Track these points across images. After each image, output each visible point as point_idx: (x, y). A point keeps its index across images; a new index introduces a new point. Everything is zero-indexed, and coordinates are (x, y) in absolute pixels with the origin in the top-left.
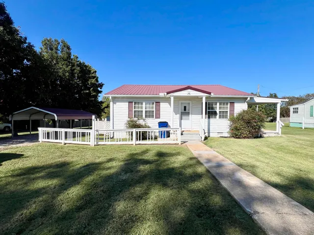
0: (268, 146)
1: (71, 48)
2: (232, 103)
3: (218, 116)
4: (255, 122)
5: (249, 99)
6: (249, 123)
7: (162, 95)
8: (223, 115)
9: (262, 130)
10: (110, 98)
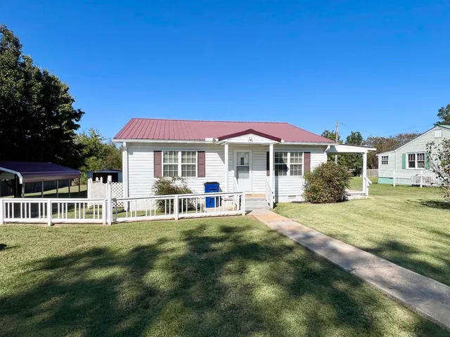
0: (355, 212)
1: (20, 43)
2: (308, 153)
3: (288, 172)
4: (338, 180)
5: (329, 147)
6: (330, 181)
7: (209, 140)
8: (296, 171)
9: (347, 190)
10: (125, 144)
